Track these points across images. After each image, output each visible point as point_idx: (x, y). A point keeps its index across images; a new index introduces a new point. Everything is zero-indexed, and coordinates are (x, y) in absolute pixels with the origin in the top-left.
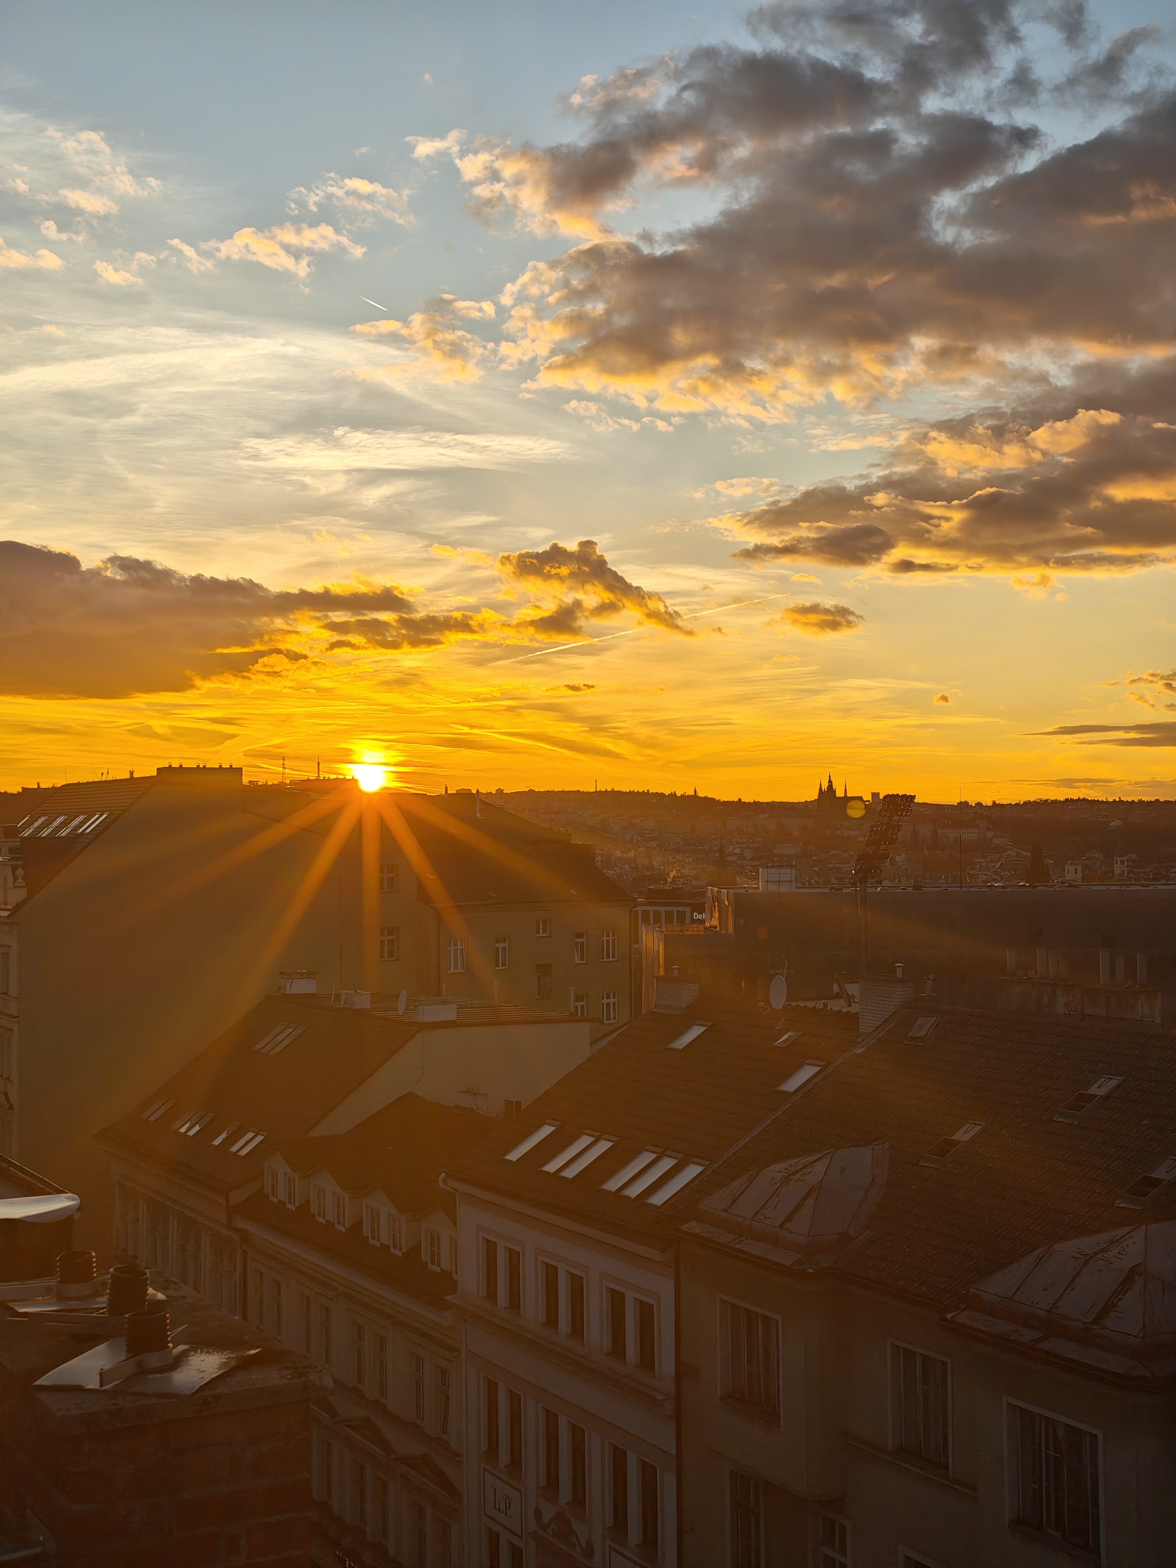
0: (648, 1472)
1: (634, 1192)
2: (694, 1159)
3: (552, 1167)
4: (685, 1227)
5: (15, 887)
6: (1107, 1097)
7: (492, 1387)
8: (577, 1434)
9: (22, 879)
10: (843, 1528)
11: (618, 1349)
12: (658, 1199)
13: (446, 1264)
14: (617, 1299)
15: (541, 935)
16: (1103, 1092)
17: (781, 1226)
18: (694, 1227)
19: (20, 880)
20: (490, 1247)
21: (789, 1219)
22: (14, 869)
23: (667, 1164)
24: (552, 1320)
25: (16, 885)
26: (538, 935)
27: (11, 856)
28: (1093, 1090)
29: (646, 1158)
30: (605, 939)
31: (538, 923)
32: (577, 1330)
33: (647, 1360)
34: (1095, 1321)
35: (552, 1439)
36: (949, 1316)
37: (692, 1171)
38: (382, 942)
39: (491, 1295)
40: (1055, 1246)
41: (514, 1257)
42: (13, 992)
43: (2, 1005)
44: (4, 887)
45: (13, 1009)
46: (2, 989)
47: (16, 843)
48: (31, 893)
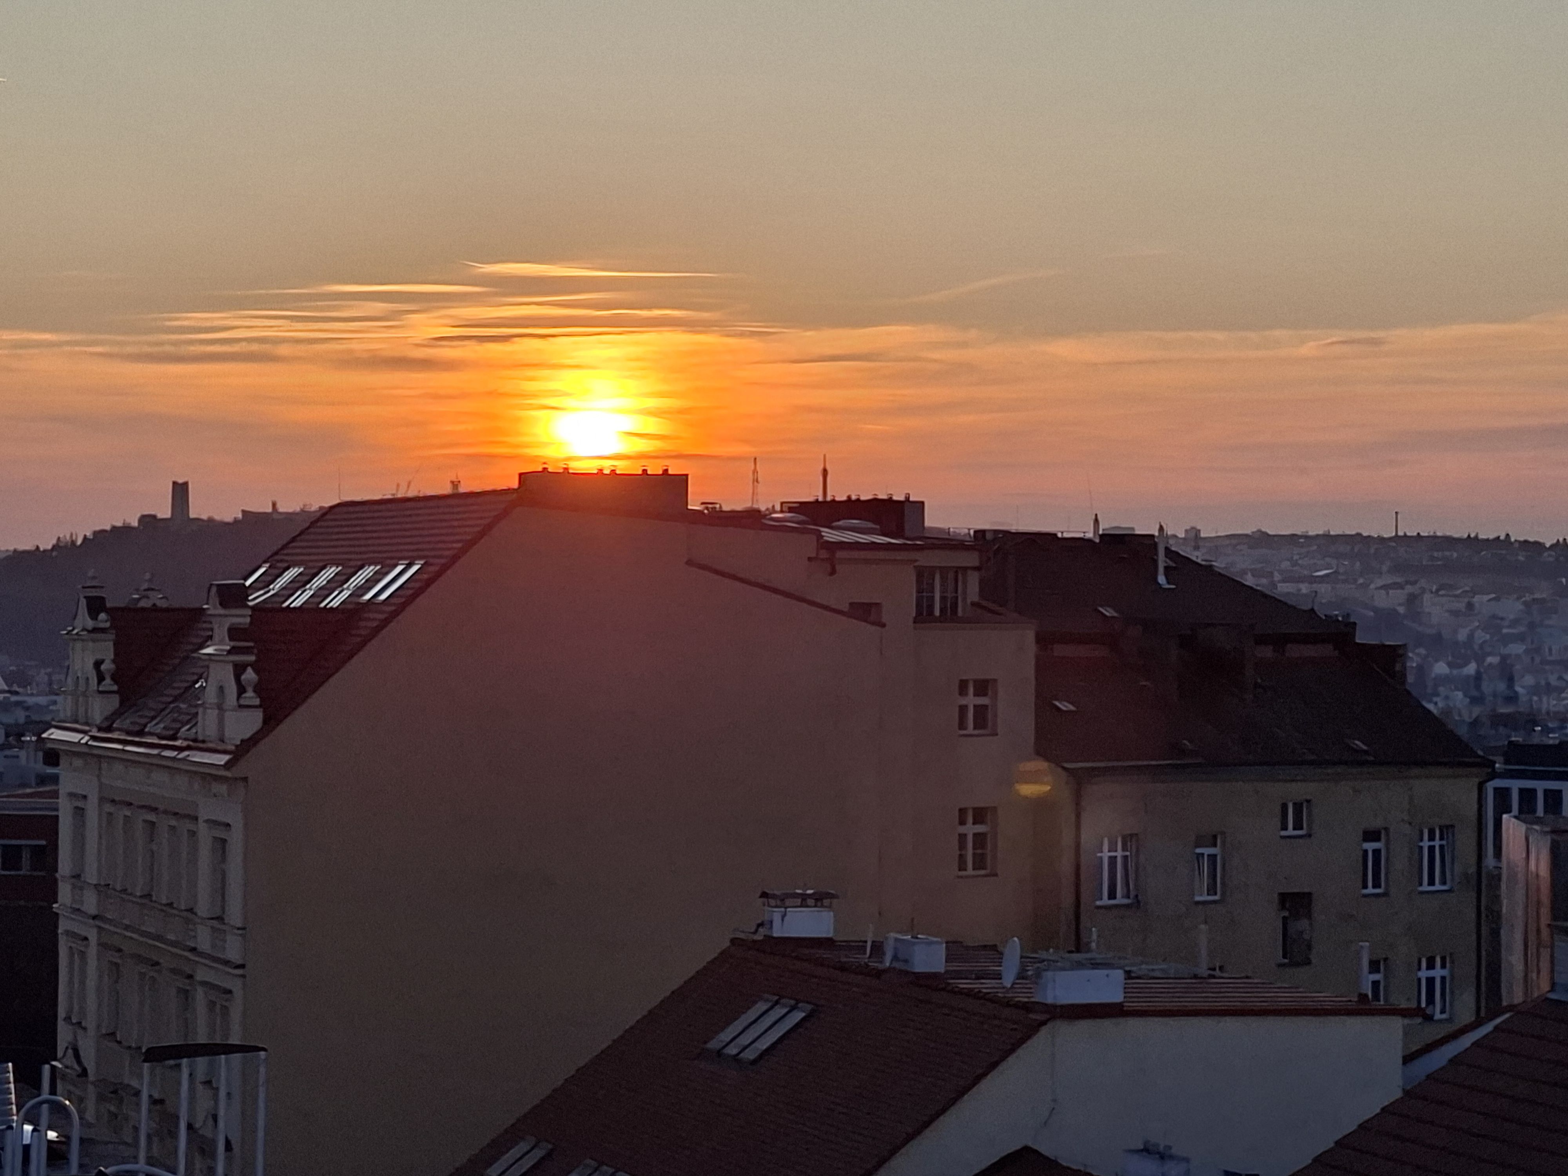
5: (240, 706)
9: (255, 691)
15: (1290, 832)
19: (250, 693)
22: (239, 670)
25: (242, 702)
26: (1283, 833)
27: (233, 644)
30: (1426, 844)
31: (1284, 807)
38: (962, 837)
42: (235, 915)
43: (203, 939)
44: (220, 707)
45: (233, 951)
46: (203, 909)
47: (242, 618)
48: (271, 721)
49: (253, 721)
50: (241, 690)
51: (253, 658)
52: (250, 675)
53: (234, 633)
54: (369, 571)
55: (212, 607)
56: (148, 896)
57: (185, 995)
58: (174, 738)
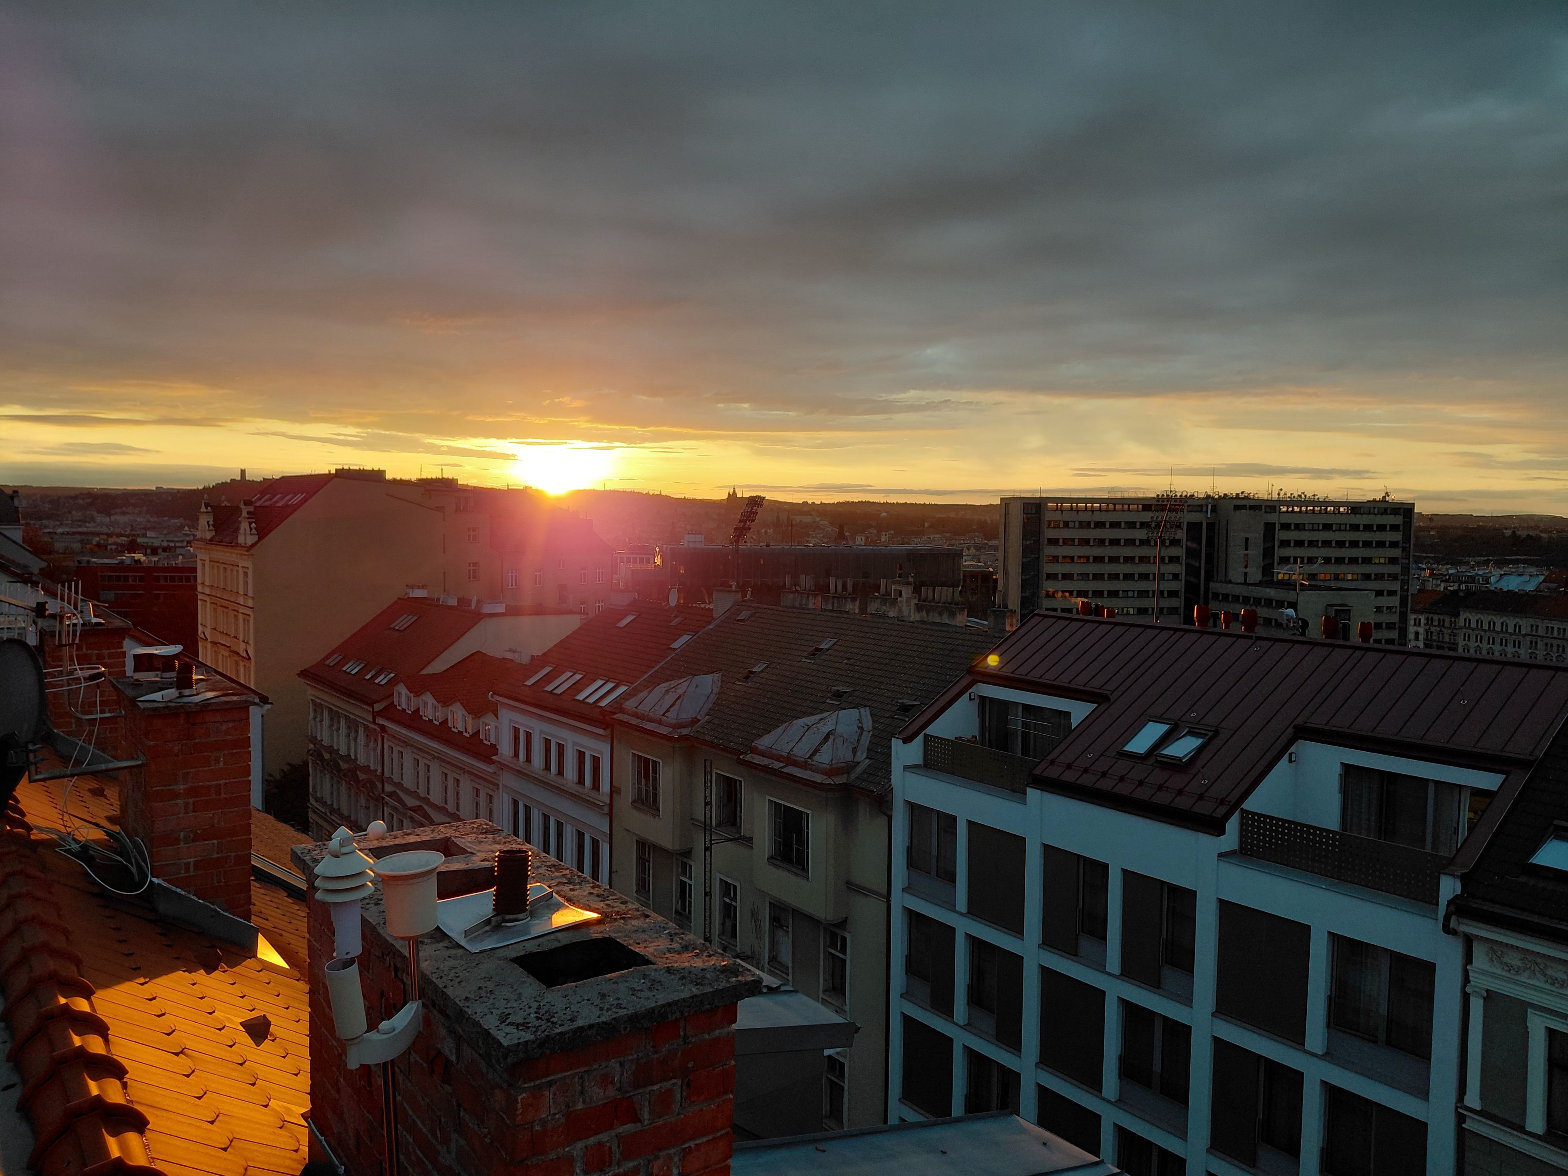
0: (595, 843)
1: (591, 700)
2: (625, 683)
3: (549, 688)
4: (615, 716)
6: (828, 650)
7: (516, 803)
8: (560, 825)
9: (255, 530)
10: (690, 866)
11: (581, 781)
12: (603, 704)
13: (493, 741)
14: (581, 755)
15: (561, 568)
16: (827, 647)
17: (663, 715)
18: (619, 716)
20: (516, 730)
21: (667, 711)
23: (610, 685)
24: (548, 767)
25: (252, 533)
27: (249, 516)
28: (823, 646)
29: (600, 683)
30: (598, 571)
32: (561, 772)
33: (596, 786)
34: (809, 758)
35: (546, 828)
36: (741, 757)
37: (622, 689)
38: (469, 571)
39: (516, 755)
40: (795, 722)
41: (528, 735)
42: (250, 594)
43: (241, 601)
44: (245, 535)
45: (250, 603)
46: (241, 592)
47: (251, 509)
48: (260, 539)
49: (256, 538)
50: (251, 529)
51: (254, 520)
52: (253, 525)
53: (248, 513)
54: (290, 496)
55: (242, 506)
56: (224, 589)
57: (236, 616)
58: (231, 543)
